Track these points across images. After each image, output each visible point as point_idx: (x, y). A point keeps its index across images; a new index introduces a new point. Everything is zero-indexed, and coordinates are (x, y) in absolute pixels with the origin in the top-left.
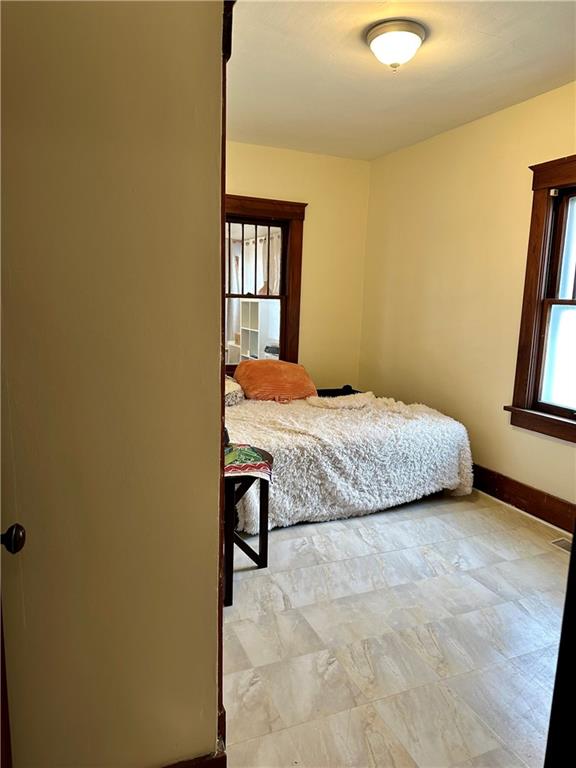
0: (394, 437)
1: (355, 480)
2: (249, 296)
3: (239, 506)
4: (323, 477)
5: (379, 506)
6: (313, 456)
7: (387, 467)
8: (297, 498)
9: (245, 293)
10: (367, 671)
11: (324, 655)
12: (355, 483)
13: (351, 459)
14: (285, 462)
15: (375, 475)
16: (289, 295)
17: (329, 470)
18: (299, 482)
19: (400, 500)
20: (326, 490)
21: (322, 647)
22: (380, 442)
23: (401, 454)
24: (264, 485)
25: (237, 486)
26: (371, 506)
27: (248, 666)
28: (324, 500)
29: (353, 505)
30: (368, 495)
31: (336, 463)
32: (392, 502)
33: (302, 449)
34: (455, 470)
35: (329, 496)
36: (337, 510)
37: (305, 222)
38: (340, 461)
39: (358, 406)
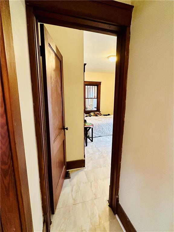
2: (91, 98)
3: (88, 132)
10: (106, 155)
11: (100, 153)
16: (98, 98)
21: (100, 152)
24: (92, 129)
25: (88, 129)
27: (89, 153)
37: (101, 85)
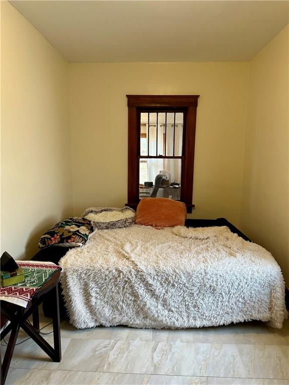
0: (202, 271)
1: (165, 301)
2: (161, 157)
4: (135, 295)
5: (186, 325)
6: (129, 279)
7: (195, 294)
8: (115, 308)
9: (158, 155)
12: (165, 303)
13: (161, 284)
14: (106, 280)
15: (184, 300)
16: (186, 156)
17: (141, 291)
18: (116, 297)
19: (207, 323)
20: (139, 306)
22: (189, 274)
23: (208, 286)
26: (178, 324)
28: (137, 313)
29: (162, 321)
30: (176, 315)
31: (148, 286)
32: (198, 324)
33: (120, 272)
34: (265, 306)
35: (141, 310)
36: (148, 322)
38: (151, 285)
39: (202, 238)
